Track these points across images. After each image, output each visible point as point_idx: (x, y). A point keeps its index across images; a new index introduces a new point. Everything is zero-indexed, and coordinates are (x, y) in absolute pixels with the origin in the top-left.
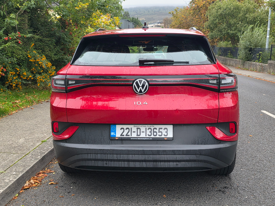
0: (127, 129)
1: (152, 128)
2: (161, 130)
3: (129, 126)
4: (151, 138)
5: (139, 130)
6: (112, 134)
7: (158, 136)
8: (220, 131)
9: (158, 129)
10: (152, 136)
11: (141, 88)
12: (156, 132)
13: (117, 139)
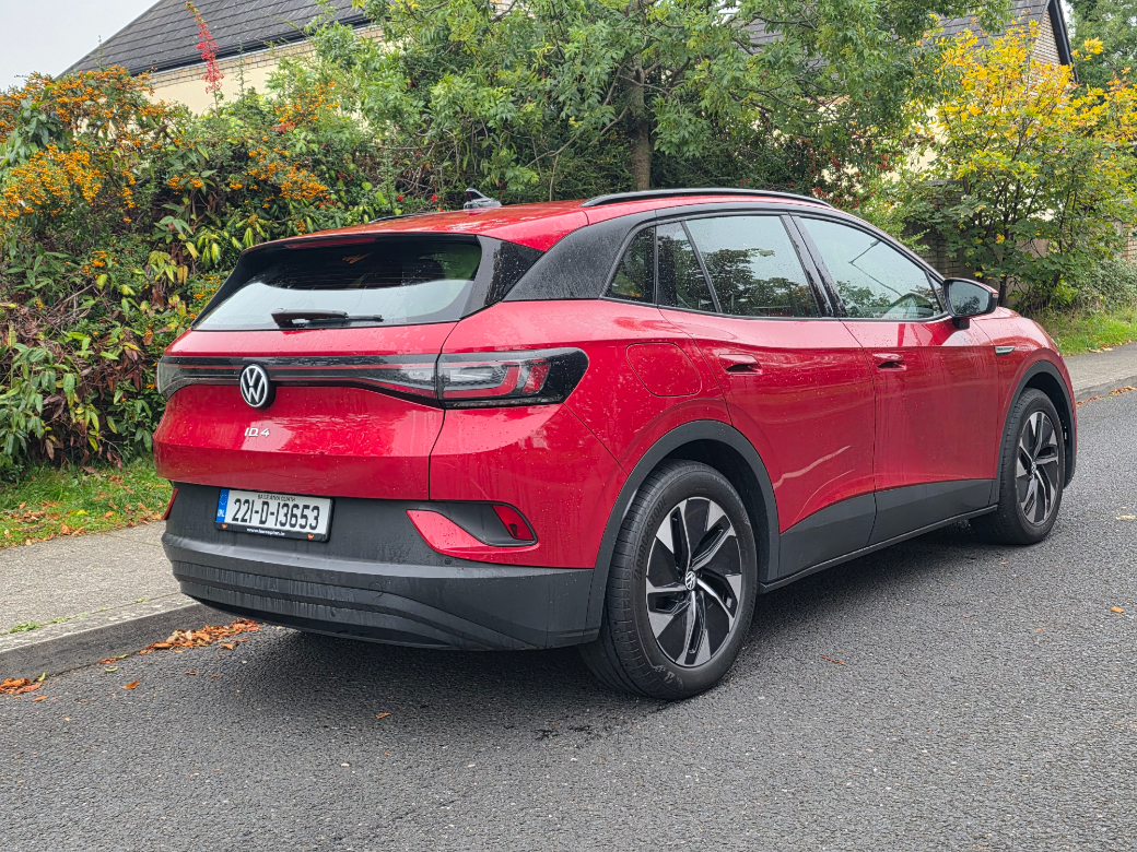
0: (247, 501)
1: (291, 505)
2: (306, 512)
3: (251, 496)
4: (284, 531)
5: (266, 507)
6: (221, 512)
7: (297, 529)
8: (457, 528)
9: (301, 507)
10: (287, 527)
11: (252, 390)
12: (296, 516)
13: (224, 526)
